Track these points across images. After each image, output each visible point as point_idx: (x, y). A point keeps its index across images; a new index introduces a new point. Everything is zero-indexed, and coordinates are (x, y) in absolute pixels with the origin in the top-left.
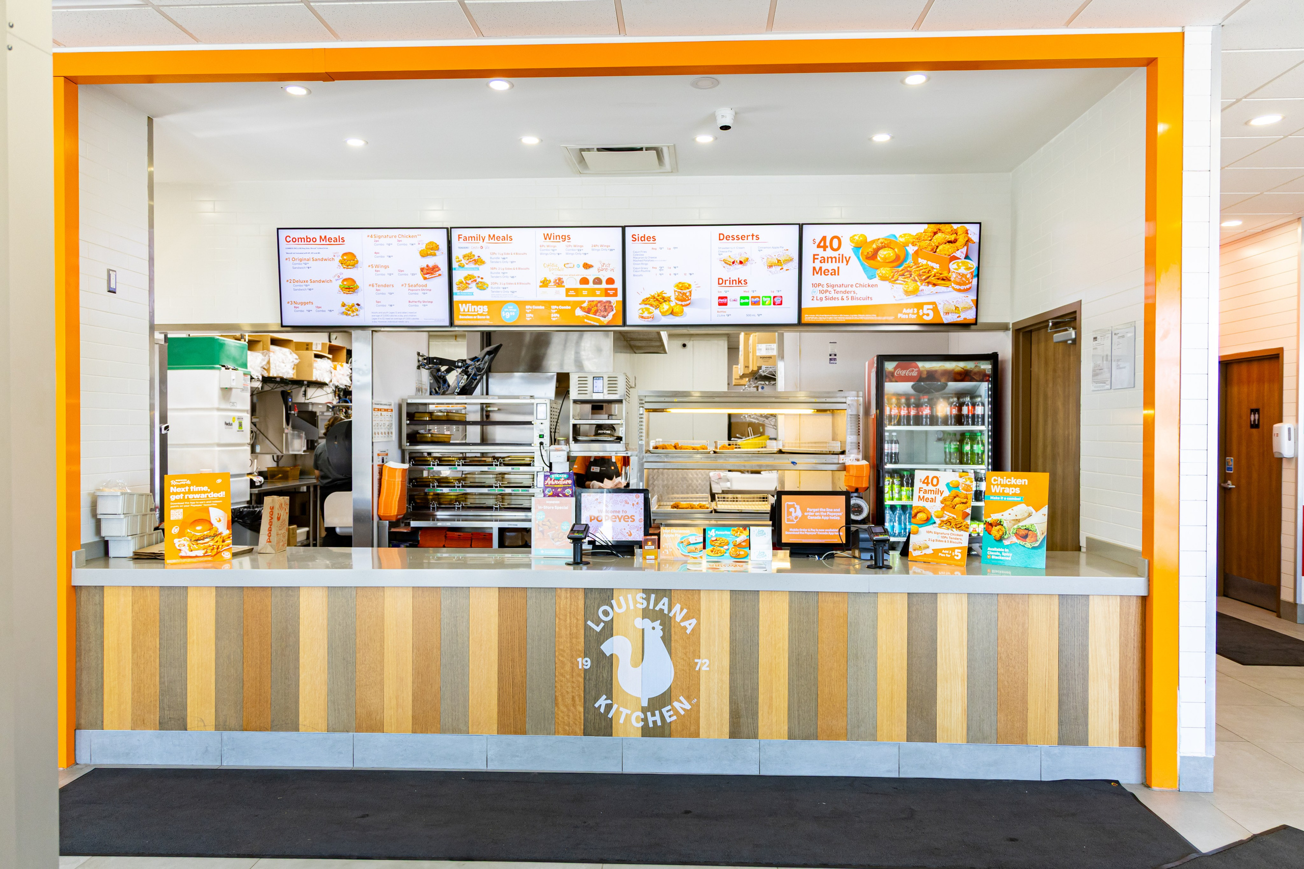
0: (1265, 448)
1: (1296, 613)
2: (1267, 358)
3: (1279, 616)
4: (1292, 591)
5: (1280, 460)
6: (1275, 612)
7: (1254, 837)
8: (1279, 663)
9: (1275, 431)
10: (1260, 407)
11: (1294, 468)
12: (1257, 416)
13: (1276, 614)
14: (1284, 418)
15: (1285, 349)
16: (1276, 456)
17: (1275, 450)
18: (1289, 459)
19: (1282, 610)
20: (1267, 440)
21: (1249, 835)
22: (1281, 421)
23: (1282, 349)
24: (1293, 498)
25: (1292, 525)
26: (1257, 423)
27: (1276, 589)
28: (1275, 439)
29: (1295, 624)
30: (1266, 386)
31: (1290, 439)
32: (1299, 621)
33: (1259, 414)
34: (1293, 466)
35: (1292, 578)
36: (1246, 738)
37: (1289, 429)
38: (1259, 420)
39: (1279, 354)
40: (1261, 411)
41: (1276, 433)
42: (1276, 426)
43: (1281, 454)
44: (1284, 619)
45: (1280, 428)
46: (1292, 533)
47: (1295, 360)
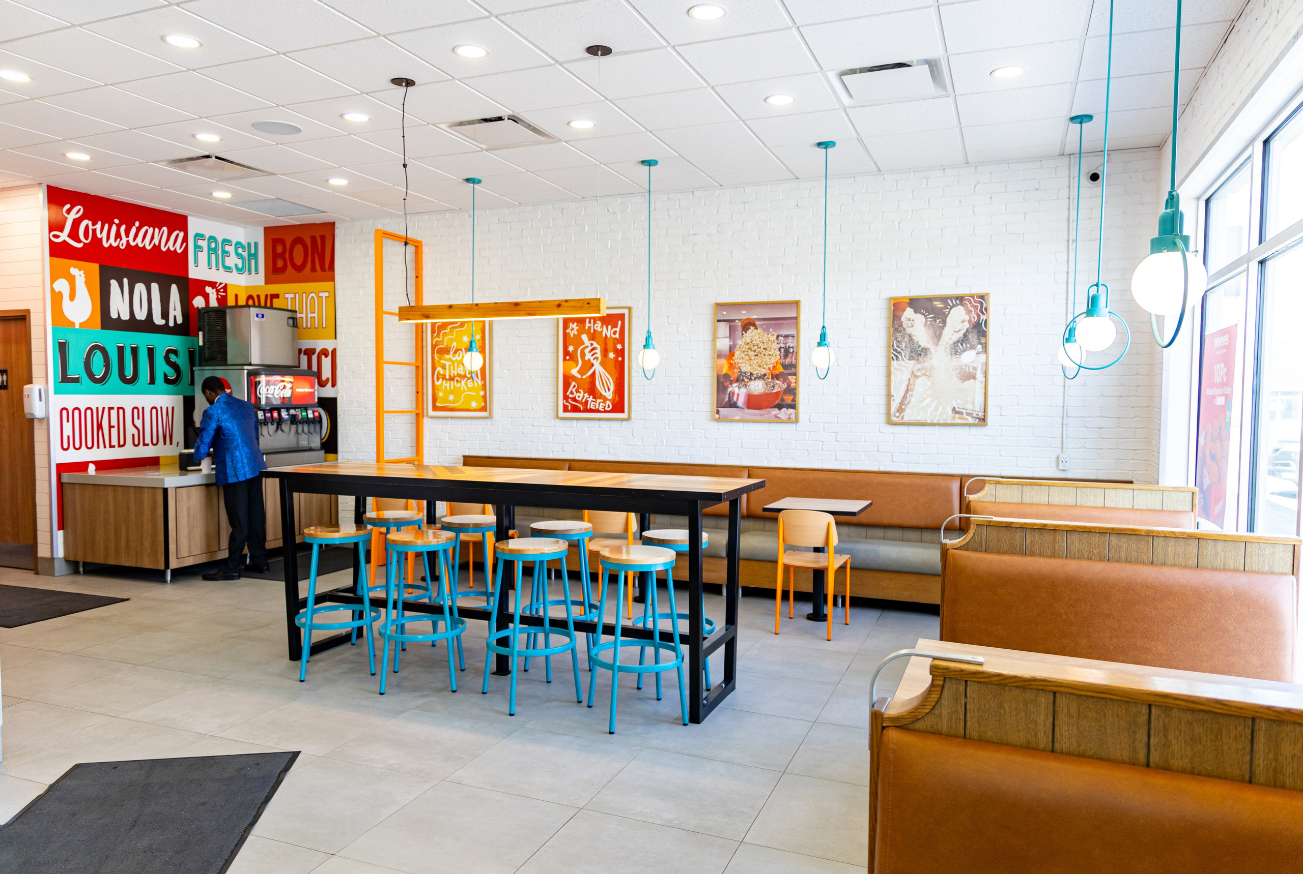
0: (15, 410)
1: (53, 568)
2: (12, 319)
3: (37, 573)
4: (49, 546)
5: (31, 421)
6: (33, 570)
7: (51, 788)
8: (46, 617)
9: (25, 393)
10: (8, 367)
11: (46, 428)
12: (5, 377)
13: (33, 572)
14: (34, 380)
15: (31, 311)
16: (28, 416)
17: (26, 410)
18: (41, 420)
19: (40, 567)
20: (18, 401)
21: (46, 788)
22: (30, 381)
23: (28, 311)
24: (46, 457)
25: (47, 483)
26: (5, 384)
27: (33, 547)
28: (25, 400)
29: (52, 577)
30: (13, 347)
31: (40, 400)
32: (56, 574)
33: (7, 375)
34: (44, 426)
35: (49, 534)
36: (26, 697)
37: (40, 390)
38: (7, 381)
39: (25, 316)
40: (9, 372)
41: (27, 394)
42: (26, 387)
43: (32, 414)
44: (42, 575)
45: (31, 389)
46: (47, 490)
47: (43, 323)
